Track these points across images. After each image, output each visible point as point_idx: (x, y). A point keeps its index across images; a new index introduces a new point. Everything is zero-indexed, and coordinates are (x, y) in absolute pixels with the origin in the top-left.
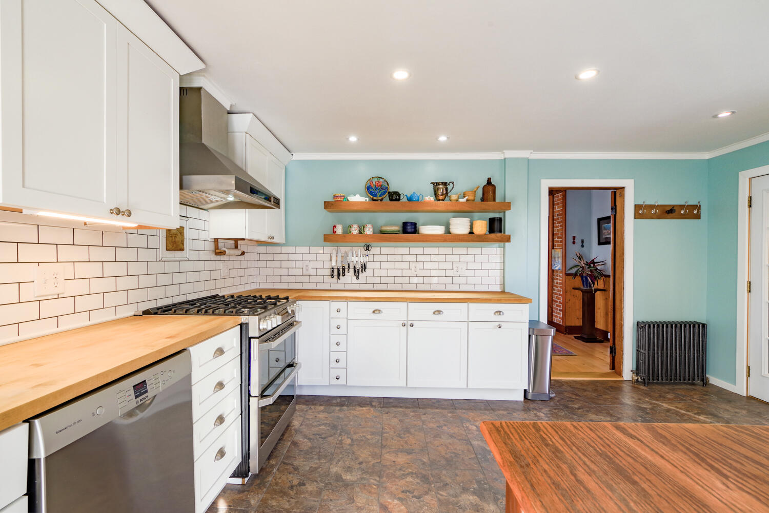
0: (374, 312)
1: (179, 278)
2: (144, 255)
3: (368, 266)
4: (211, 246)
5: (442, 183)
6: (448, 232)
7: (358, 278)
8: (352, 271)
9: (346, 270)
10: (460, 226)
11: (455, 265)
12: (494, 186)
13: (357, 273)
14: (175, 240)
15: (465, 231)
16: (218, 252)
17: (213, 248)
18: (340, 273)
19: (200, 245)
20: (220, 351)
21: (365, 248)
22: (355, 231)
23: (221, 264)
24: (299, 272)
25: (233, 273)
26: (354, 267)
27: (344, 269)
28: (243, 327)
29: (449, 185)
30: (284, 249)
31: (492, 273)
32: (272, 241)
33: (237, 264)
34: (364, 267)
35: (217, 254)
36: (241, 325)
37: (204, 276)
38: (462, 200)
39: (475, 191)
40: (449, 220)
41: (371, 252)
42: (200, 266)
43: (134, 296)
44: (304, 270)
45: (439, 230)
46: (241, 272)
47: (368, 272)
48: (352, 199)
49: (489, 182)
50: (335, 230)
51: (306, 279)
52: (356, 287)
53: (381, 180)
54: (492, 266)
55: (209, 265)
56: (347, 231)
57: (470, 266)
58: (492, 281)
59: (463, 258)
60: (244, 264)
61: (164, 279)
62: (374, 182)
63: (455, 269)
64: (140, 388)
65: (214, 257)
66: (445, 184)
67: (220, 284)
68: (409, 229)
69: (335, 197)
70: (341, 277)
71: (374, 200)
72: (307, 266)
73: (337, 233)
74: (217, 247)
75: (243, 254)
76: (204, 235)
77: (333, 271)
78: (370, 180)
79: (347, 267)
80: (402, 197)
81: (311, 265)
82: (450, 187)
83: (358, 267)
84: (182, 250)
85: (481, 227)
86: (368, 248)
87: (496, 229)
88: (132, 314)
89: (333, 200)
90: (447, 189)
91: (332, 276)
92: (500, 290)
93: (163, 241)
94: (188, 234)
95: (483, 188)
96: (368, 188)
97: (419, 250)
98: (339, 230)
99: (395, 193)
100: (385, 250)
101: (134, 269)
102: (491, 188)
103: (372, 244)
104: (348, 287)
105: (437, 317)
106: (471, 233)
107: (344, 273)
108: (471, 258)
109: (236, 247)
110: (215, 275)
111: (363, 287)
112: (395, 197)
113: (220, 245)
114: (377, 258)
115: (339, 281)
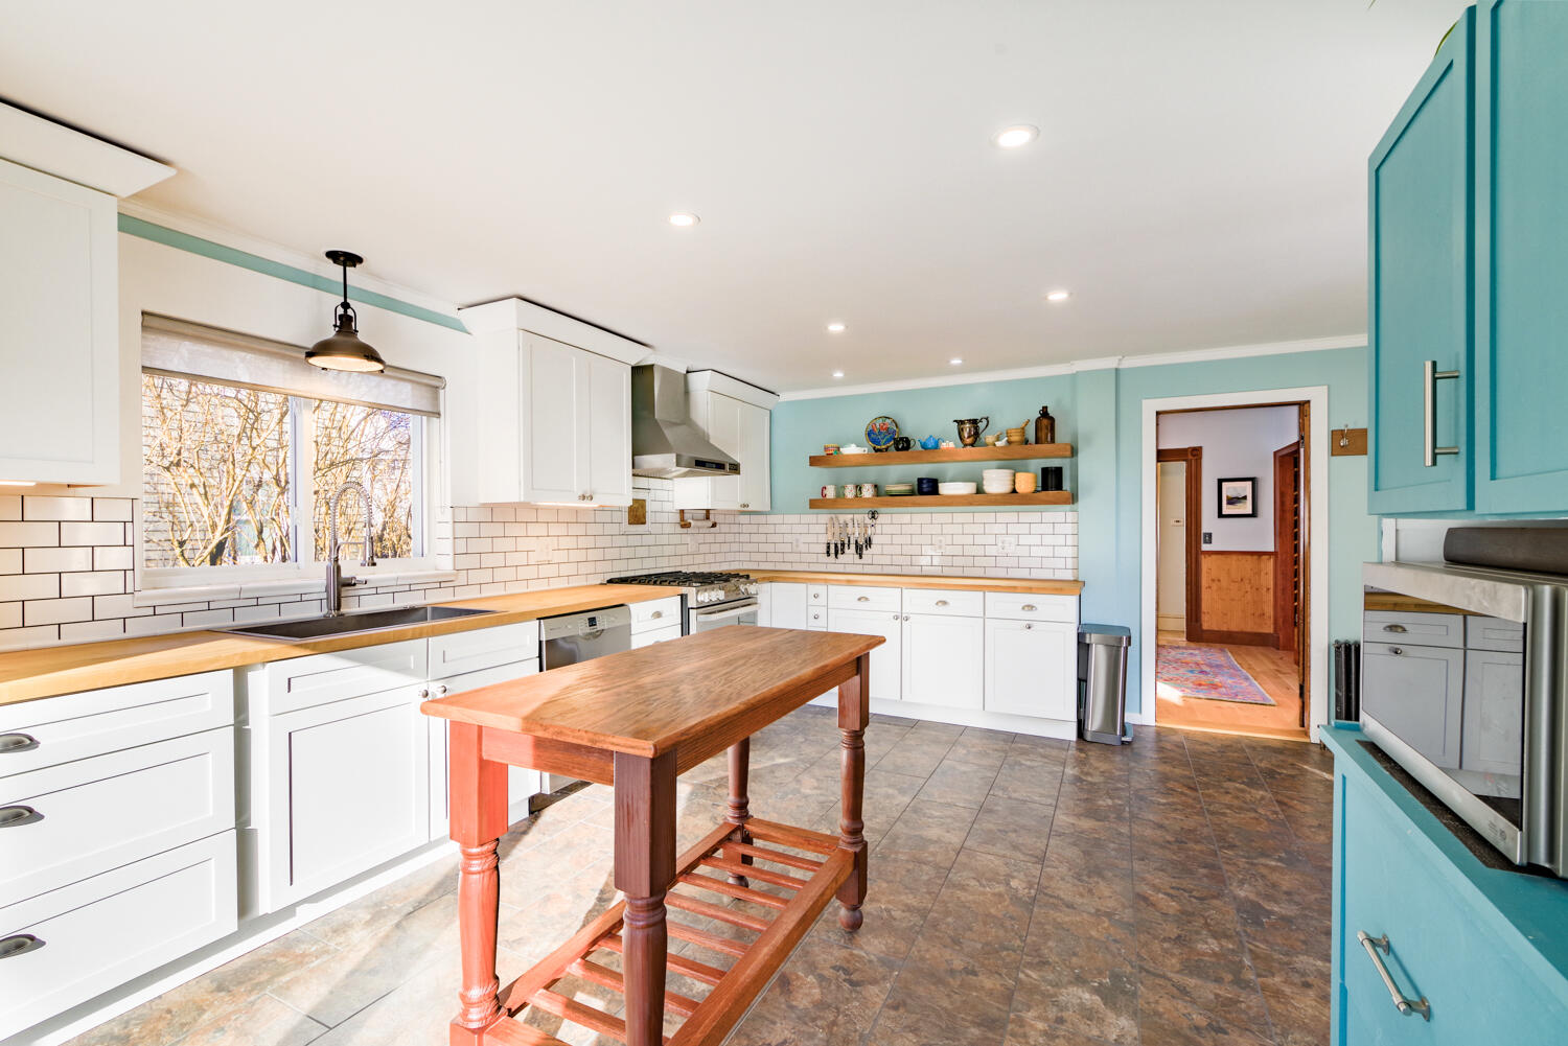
0: (859, 599)
1: (642, 552)
2: (609, 529)
3: (874, 541)
4: (677, 518)
5: (969, 420)
6: (979, 491)
7: (861, 557)
8: (853, 546)
9: (846, 546)
10: (997, 481)
11: (1000, 538)
12: (1052, 420)
13: (859, 550)
14: (637, 514)
15: (1006, 488)
16: (685, 525)
17: (678, 520)
18: (839, 549)
19: (664, 518)
20: (658, 615)
21: (870, 516)
22: (850, 493)
23: (688, 539)
24: (788, 548)
25: (704, 548)
26: (856, 541)
27: (843, 545)
28: (683, 598)
29: (981, 421)
30: (772, 519)
31: (1060, 551)
32: (746, 509)
33: (709, 538)
34: (869, 542)
35: (682, 526)
36: (682, 595)
37: (668, 550)
38: (998, 444)
39: (1023, 428)
40: (982, 472)
41: (878, 521)
42: (664, 540)
43: (601, 567)
44: (794, 544)
45: (965, 489)
46: (715, 548)
47: (874, 549)
48: (846, 451)
49: (1045, 413)
50: (825, 492)
51: (795, 557)
52: (859, 569)
53: (888, 421)
54: (1060, 540)
55: (676, 539)
56: (840, 495)
57: (1023, 540)
58: (1060, 563)
59: (1012, 529)
60: (720, 538)
61: (626, 553)
62: (878, 425)
63: (1000, 544)
64: (592, 622)
65: (679, 530)
66: (974, 422)
67: (687, 560)
68: (928, 488)
69: (826, 449)
70: (839, 556)
71: (877, 451)
72: (797, 541)
73: (827, 497)
74: (682, 519)
75: (714, 525)
76: (667, 507)
77: (828, 547)
78: (873, 423)
79: (846, 542)
80: (912, 443)
81: (803, 539)
82: (982, 425)
83: (861, 541)
84: (644, 523)
85: (1026, 482)
86: (873, 515)
87: (1050, 485)
88: (599, 582)
89: (824, 454)
90: (976, 428)
91: (828, 553)
92: (1072, 579)
93: (626, 516)
94: (649, 507)
95: (1037, 421)
96: (869, 434)
97: (946, 518)
98: (831, 493)
99: (902, 439)
100: (898, 518)
101: (601, 542)
102: (1045, 422)
103: (878, 510)
104: (849, 569)
105: (942, 609)
106: (1014, 491)
107: (843, 550)
108: (1024, 528)
109: (708, 518)
110: (682, 550)
111: (867, 569)
112: (903, 444)
113: (686, 516)
114: (886, 529)
115: (837, 561)
